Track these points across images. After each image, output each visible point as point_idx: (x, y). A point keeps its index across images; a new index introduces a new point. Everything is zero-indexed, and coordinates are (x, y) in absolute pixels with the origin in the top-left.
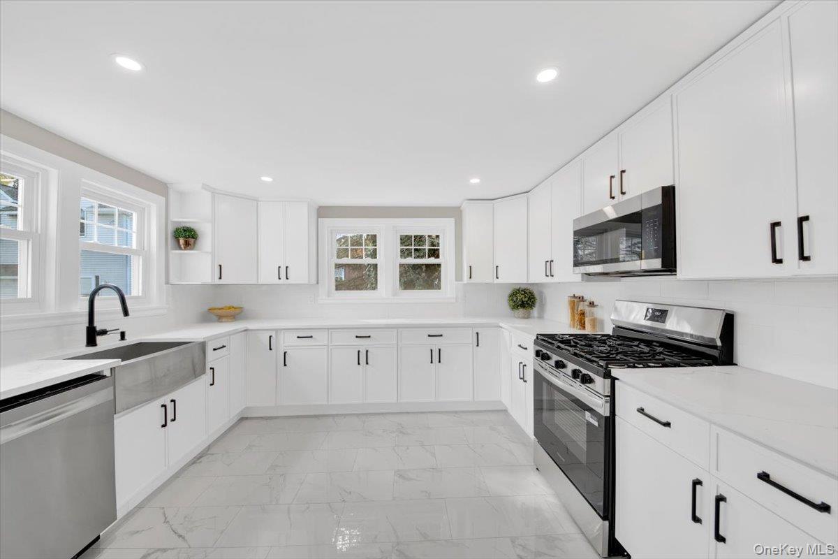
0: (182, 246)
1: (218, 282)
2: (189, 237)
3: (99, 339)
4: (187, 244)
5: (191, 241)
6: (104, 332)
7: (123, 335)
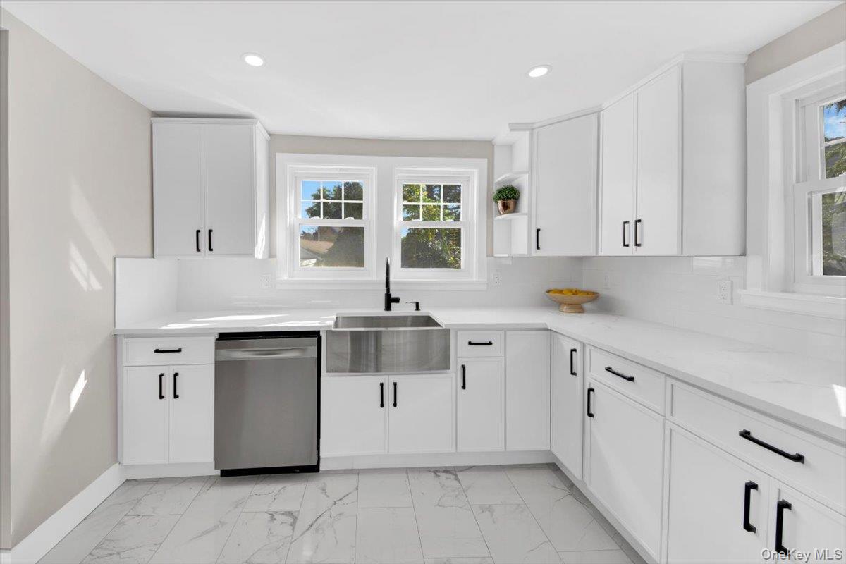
0: (501, 212)
1: (535, 253)
2: (508, 198)
3: (393, 305)
4: (505, 207)
5: (511, 202)
6: (397, 300)
7: (417, 305)
